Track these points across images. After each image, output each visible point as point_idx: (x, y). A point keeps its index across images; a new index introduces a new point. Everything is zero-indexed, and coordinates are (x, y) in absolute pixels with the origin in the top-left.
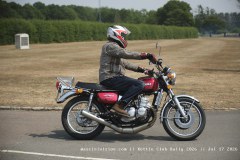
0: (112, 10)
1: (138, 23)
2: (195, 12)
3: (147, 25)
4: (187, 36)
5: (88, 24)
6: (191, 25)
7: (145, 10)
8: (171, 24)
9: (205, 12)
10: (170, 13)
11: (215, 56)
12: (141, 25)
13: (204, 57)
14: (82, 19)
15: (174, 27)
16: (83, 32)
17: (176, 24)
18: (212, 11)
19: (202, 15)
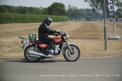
0: (25, 7)
1: (38, 14)
2: (67, 8)
3: (42, 15)
4: (63, 20)
5: (12, 15)
6: (65, 15)
7: (41, 7)
8: (55, 14)
9: (72, 8)
10: (54, 9)
11: (77, 31)
12: (40, 15)
13: (71, 31)
14: (10, 12)
15: (56, 16)
16: (10, 19)
17: (57, 15)
18: (76, 8)
19: (70, 10)
